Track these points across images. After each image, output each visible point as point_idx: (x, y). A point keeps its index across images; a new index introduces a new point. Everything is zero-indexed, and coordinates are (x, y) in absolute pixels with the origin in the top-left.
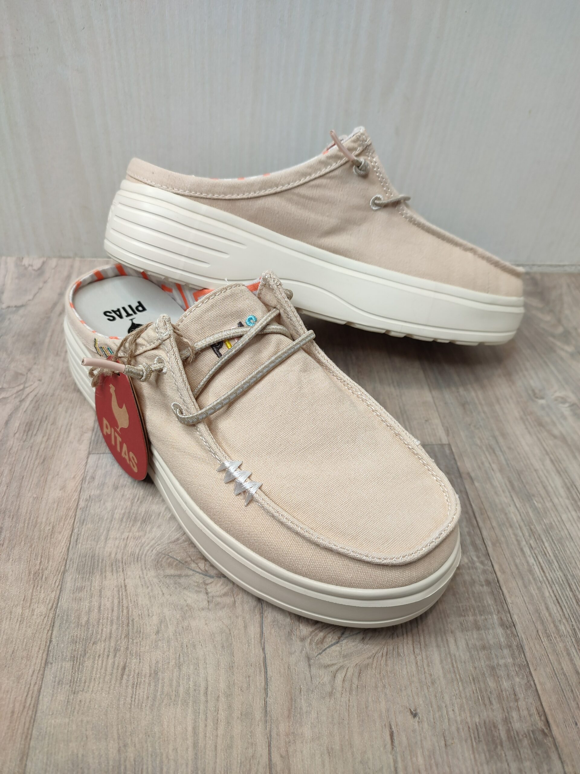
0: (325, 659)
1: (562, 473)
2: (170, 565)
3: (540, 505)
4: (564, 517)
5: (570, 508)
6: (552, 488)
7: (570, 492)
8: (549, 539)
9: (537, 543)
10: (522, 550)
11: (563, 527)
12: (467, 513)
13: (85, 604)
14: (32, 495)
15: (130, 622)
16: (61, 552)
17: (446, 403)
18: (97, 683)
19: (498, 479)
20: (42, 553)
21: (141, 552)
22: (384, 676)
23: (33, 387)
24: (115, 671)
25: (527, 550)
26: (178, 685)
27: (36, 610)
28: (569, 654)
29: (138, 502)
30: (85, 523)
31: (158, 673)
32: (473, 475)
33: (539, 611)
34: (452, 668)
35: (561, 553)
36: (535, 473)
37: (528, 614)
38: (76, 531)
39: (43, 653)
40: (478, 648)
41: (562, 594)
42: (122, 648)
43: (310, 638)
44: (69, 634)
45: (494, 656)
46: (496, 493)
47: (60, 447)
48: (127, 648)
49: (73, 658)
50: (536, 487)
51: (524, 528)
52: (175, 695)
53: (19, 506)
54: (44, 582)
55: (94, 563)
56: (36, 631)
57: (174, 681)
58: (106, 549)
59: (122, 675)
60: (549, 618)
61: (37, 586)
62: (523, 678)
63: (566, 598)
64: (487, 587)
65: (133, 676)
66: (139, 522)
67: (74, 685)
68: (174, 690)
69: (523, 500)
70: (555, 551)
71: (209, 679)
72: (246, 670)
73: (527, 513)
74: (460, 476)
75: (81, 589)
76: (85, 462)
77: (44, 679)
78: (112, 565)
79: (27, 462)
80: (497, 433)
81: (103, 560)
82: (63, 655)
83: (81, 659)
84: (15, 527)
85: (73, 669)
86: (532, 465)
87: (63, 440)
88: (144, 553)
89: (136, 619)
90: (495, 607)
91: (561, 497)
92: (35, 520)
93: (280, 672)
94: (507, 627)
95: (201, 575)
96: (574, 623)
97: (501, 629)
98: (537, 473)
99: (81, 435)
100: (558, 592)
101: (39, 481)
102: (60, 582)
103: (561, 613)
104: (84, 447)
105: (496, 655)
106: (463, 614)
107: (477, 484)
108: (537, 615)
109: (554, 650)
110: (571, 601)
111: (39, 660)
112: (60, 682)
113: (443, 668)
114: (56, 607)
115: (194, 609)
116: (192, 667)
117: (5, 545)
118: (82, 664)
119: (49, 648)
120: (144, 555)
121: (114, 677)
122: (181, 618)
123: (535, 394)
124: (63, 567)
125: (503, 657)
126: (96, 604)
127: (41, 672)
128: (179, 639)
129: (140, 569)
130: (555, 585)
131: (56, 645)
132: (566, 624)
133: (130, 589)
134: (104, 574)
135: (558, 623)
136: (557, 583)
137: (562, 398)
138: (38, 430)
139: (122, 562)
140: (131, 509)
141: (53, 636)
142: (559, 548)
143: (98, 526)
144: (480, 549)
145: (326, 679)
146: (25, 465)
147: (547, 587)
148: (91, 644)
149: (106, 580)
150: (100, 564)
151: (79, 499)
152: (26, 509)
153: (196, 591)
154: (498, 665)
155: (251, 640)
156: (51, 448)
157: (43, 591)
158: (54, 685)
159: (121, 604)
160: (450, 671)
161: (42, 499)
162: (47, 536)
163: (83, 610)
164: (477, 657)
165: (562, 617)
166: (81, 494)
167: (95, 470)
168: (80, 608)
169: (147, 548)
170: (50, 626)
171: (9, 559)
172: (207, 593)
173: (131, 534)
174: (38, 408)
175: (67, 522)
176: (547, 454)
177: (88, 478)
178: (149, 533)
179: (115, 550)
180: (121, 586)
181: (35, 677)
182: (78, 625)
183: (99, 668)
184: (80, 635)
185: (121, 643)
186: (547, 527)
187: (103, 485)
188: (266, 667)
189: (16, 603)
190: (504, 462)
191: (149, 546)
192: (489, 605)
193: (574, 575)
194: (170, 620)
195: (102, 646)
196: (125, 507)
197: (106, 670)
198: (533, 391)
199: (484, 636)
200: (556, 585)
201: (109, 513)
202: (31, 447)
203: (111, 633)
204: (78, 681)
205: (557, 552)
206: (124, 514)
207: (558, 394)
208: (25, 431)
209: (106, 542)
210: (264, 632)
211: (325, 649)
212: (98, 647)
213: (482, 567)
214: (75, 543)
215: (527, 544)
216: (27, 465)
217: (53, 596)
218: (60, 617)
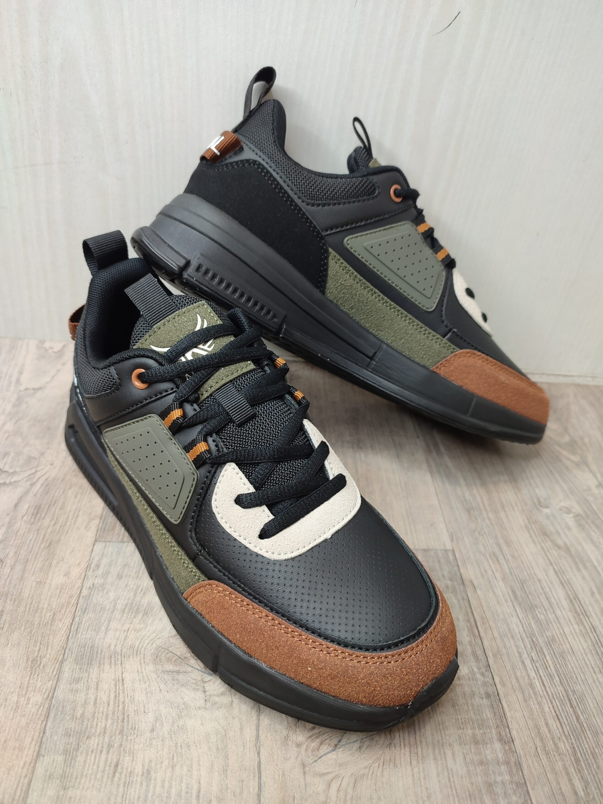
0: (320, 767)
1: (565, 585)
2: (169, 660)
3: (543, 617)
4: (567, 630)
5: (573, 622)
6: (555, 599)
7: (573, 605)
8: (550, 652)
9: (539, 656)
10: (523, 662)
11: (565, 640)
12: (469, 621)
13: (81, 697)
14: (36, 579)
15: (126, 718)
16: (61, 640)
17: (451, 508)
18: (89, 779)
19: (501, 588)
20: (41, 640)
21: (141, 645)
22: (379, 788)
23: (44, 471)
24: (107, 768)
25: (528, 662)
26: (171, 787)
27: (32, 699)
28: (568, 774)
29: (142, 593)
30: (86, 612)
31: (150, 772)
32: (475, 583)
33: (538, 727)
34: (448, 783)
35: (562, 667)
36: (538, 584)
37: (528, 729)
38: (77, 619)
39: (36, 744)
40: (476, 763)
41: (563, 710)
42: (116, 745)
43: (306, 744)
44: (64, 726)
45: (491, 772)
46: (498, 602)
47: (67, 532)
48: (121, 745)
49: (66, 752)
50: (539, 598)
51: (526, 640)
52: (167, 797)
53: (22, 589)
54: (42, 670)
55: (93, 653)
56: (31, 721)
57: (167, 782)
58: (106, 640)
59: (114, 773)
60: (548, 735)
61: (35, 674)
62: (520, 797)
63: (566, 714)
64: (487, 700)
65: (126, 775)
66: (141, 614)
67: (65, 781)
68: (166, 791)
69: (525, 610)
70: (556, 664)
71: (202, 782)
72: (240, 774)
73: (530, 624)
74: (463, 584)
75: (77, 680)
76: (91, 549)
77: (35, 772)
78: (111, 657)
79: (33, 545)
80: (501, 541)
81: (101, 652)
82: (55, 748)
83: (74, 753)
84: (16, 611)
85: (64, 763)
86: (536, 575)
87: (70, 525)
88: (144, 647)
89: (132, 715)
90: (494, 721)
91: (564, 609)
92: (36, 605)
93: (274, 778)
94: (505, 742)
95: (200, 672)
96: (573, 741)
97: (500, 745)
98: (540, 584)
99: (89, 522)
100: (558, 707)
101: (44, 565)
102: (57, 670)
103: (561, 730)
104: (91, 535)
105: (493, 771)
106: (462, 727)
107: (479, 592)
108: (537, 731)
109: (553, 769)
110: (571, 718)
111: (30, 752)
112: (51, 777)
113: (439, 781)
114: (52, 697)
115: (190, 708)
116: (185, 768)
117: (5, 629)
118: (75, 759)
119: (42, 739)
120: (143, 649)
121: (106, 774)
122: (176, 717)
123: (540, 502)
124: (61, 656)
125: (500, 774)
126: (93, 697)
127: (32, 765)
128: (174, 739)
129: (139, 663)
130: (555, 700)
131: (49, 736)
132: (566, 742)
133: (127, 683)
134: (102, 666)
135: (557, 741)
136: (557, 697)
137: (567, 508)
138: (46, 514)
139: (121, 655)
140: (134, 599)
141: (47, 728)
142: (560, 662)
143: (99, 616)
144: (481, 660)
145: (321, 787)
146: (30, 549)
147: (547, 701)
148: (85, 738)
149: (103, 673)
150: (99, 656)
151: (82, 586)
152: (28, 593)
153: (194, 688)
154: (495, 782)
155: (246, 743)
156: (58, 532)
157: (39, 680)
158: (45, 779)
159: (117, 698)
160: (446, 786)
161: (45, 584)
162: (48, 623)
163: (79, 702)
164: (474, 772)
165: (562, 734)
166: (85, 581)
167: (101, 558)
168: (76, 700)
169: (147, 641)
170: (45, 717)
171: (8, 644)
172: (204, 692)
173: (132, 626)
174: (48, 491)
175: (68, 610)
176: (551, 564)
177: (92, 566)
178: (150, 626)
179: (115, 641)
180: (119, 680)
181: (25, 770)
182: (73, 717)
183: (92, 764)
184: (75, 728)
185: (115, 739)
186: (550, 639)
187: (108, 573)
188: (260, 772)
189: (12, 690)
190: (508, 571)
191: (150, 639)
192: (488, 719)
193: (574, 691)
194: (166, 718)
195: (96, 741)
196: (128, 597)
197: (98, 767)
198: (538, 499)
199: (482, 750)
200: (557, 701)
201: (111, 603)
202: (38, 530)
203: (105, 728)
204: (69, 777)
205: (558, 666)
206: (126, 605)
207: (562, 504)
208: (33, 514)
209: (106, 633)
210: (260, 735)
211: (321, 757)
212: (92, 742)
213: (482, 678)
214: (75, 632)
215: (529, 656)
216: (32, 548)
217: (50, 686)
218: (55, 708)
